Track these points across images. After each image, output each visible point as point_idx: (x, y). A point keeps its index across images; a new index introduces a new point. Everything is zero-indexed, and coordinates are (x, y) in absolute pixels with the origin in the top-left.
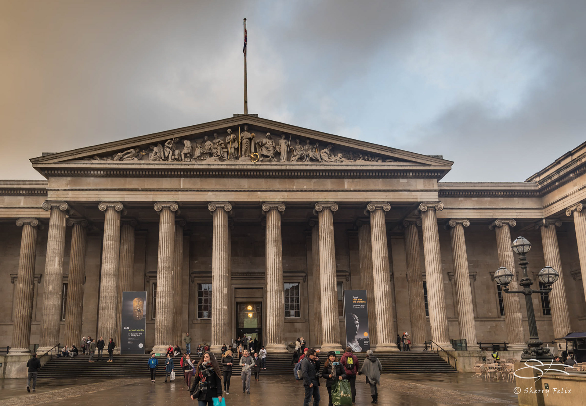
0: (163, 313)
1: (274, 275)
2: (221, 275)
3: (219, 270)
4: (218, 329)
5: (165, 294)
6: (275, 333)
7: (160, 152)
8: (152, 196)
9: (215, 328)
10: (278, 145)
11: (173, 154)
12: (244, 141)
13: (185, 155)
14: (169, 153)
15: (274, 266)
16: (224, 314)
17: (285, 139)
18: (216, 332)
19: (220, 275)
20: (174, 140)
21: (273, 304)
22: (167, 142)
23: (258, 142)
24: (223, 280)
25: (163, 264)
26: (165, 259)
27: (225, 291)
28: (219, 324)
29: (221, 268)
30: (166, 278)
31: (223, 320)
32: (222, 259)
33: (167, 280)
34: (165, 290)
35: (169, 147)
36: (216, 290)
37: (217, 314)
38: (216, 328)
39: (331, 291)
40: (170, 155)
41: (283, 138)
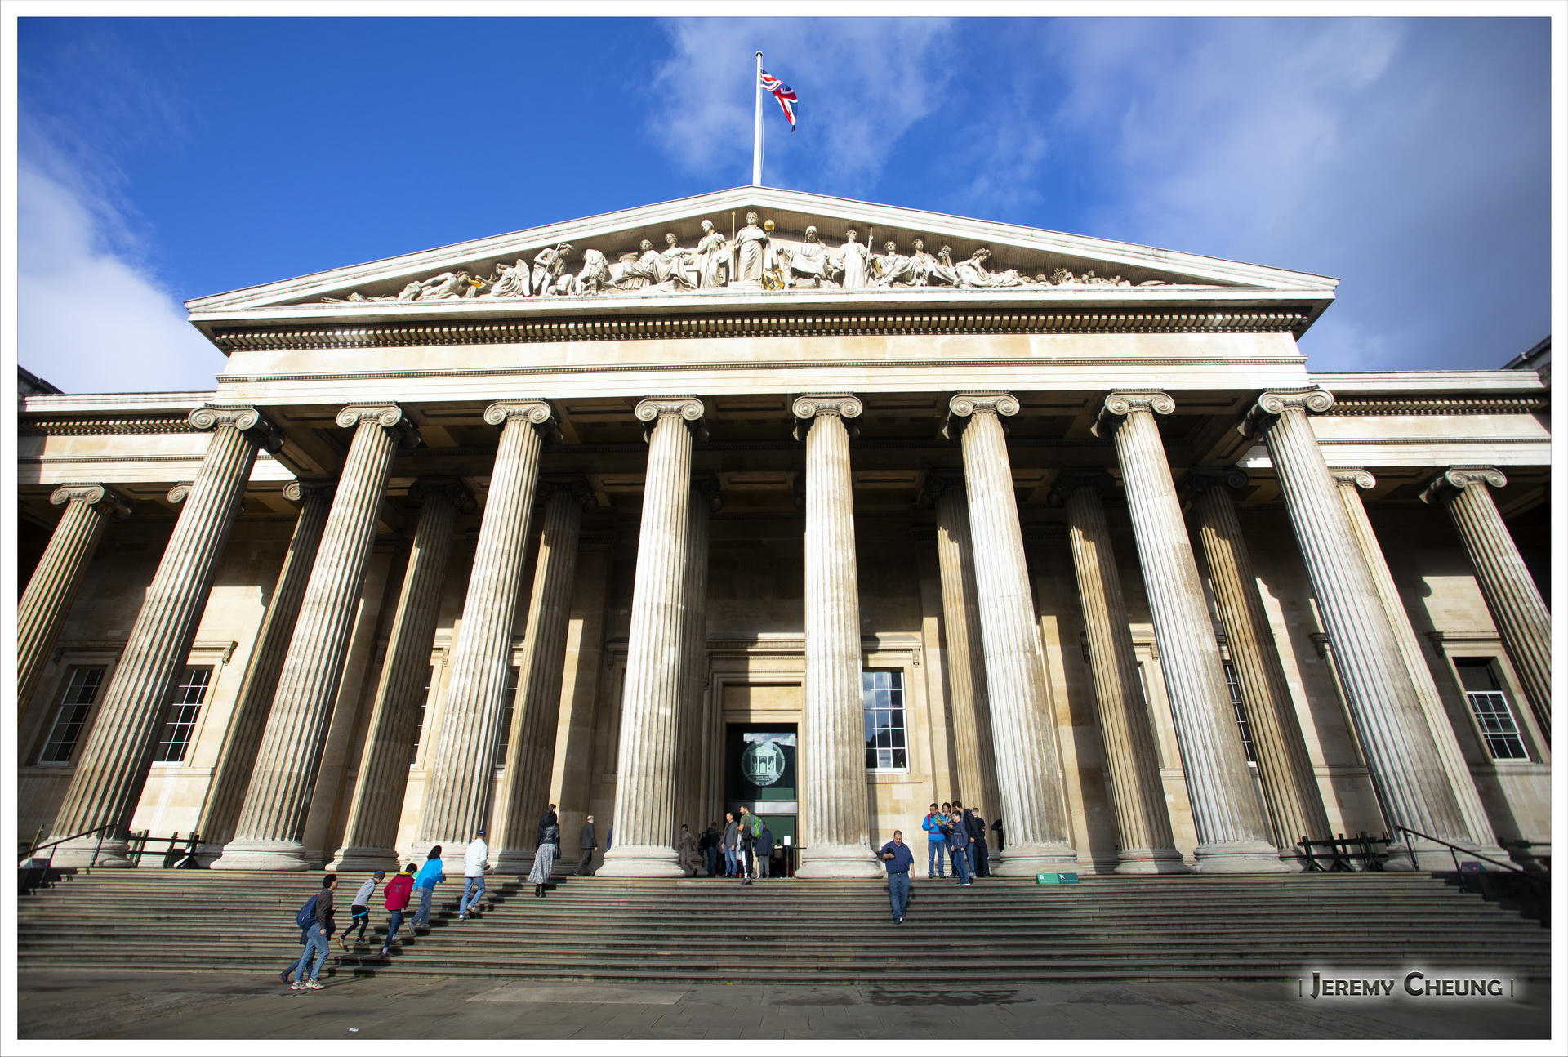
2: (659, 604)
3: (653, 588)
4: (635, 786)
6: (833, 804)
7: (519, 279)
8: (485, 388)
10: (838, 255)
12: (746, 247)
13: (586, 280)
15: (831, 577)
16: (658, 733)
17: (857, 240)
18: (627, 798)
19: (655, 605)
20: (561, 248)
21: (827, 700)
22: (541, 255)
23: (783, 252)
24: (662, 620)
25: (483, 570)
26: (491, 557)
27: (669, 656)
28: (639, 767)
29: (661, 582)
31: (652, 756)
32: (663, 556)
35: (545, 266)
36: (638, 652)
37: (635, 732)
38: (628, 781)
39: (1022, 653)
40: (545, 284)
41: (850, 240)
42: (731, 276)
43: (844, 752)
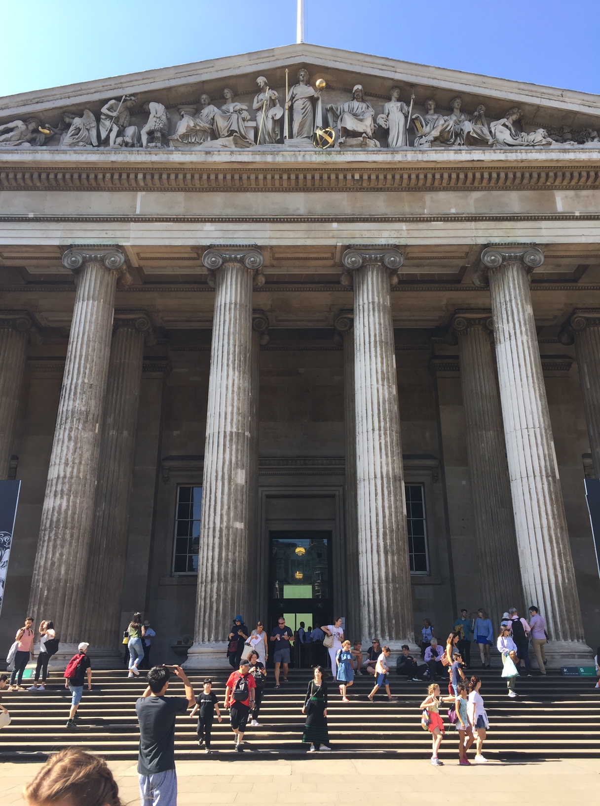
0: (59, 542)
1: (377, 432)
2: (231, 433)
3: (226, 418)
4: (215, 590)
5: (70, 486)
6: (385, 604)
7: (87, 129)
8: (59, 234)
9: (206, 586)
10: (383, 114)
11: (120, 134)
12: (298, 105)
13: (151, 133)
14: (111, 130)
15: (379, 410)
16: (235, 543)
17: (399, 100)
18: (208, 601)
19: (228, 433)
20: (125, 100)
21: (377, 515)
22: (107, 106)
23: (332, 108)
24: (234, 447)
25: (71, 403)
26: (79, 390)
27: (241, 477)
28: (219, 573)
29: (232, 413)
30: (76, 443)
31: (230, 563)
32: (233, 391)
33: (79, 445)
34: (72, 472)
35: (111, 118)
36: (214, 474)
37: (214, 544)
38: (209, 586)
39: (544, 478)
40: (113, 135)
41: (393, 98)
42: (286, 133)
43: (393, 561)
